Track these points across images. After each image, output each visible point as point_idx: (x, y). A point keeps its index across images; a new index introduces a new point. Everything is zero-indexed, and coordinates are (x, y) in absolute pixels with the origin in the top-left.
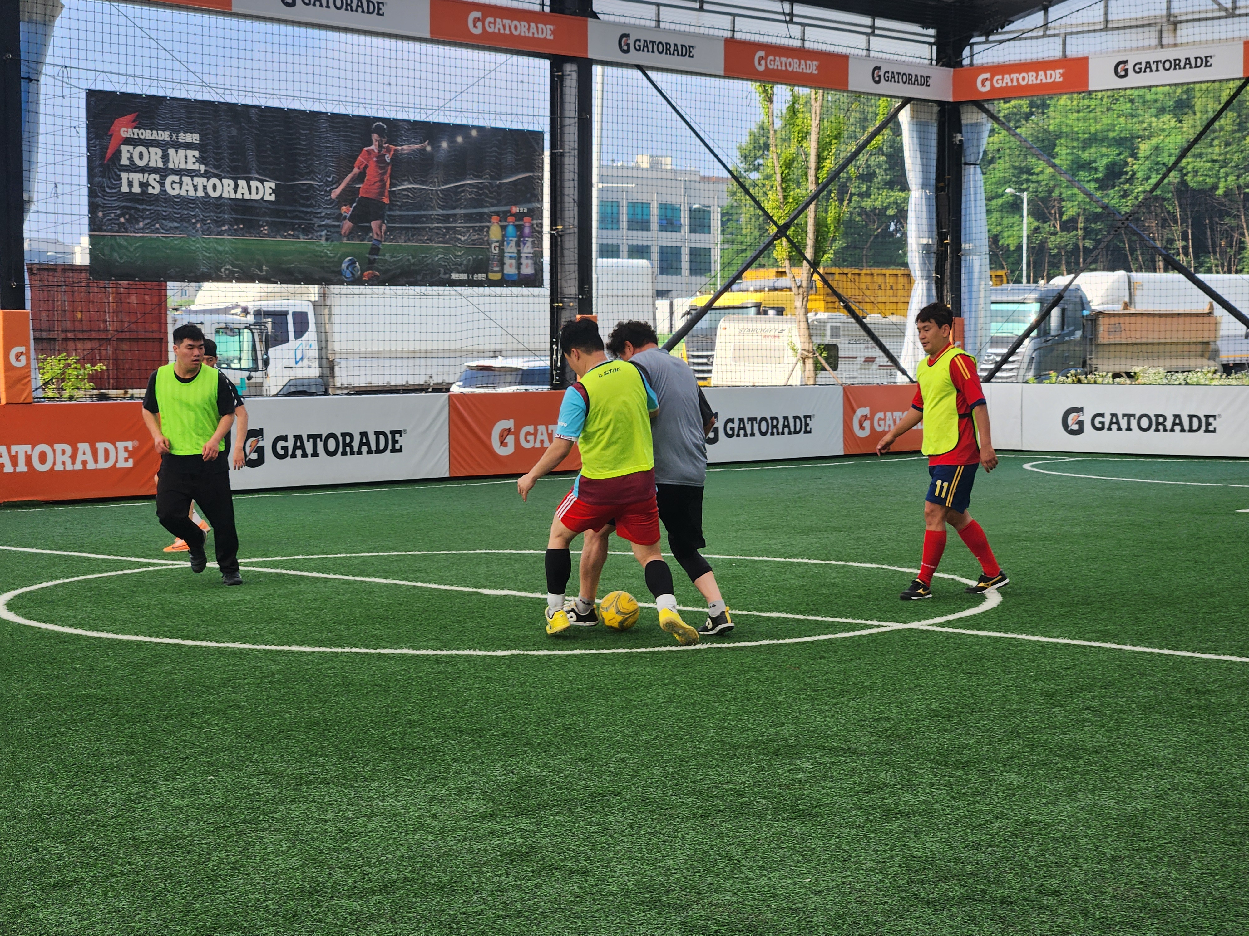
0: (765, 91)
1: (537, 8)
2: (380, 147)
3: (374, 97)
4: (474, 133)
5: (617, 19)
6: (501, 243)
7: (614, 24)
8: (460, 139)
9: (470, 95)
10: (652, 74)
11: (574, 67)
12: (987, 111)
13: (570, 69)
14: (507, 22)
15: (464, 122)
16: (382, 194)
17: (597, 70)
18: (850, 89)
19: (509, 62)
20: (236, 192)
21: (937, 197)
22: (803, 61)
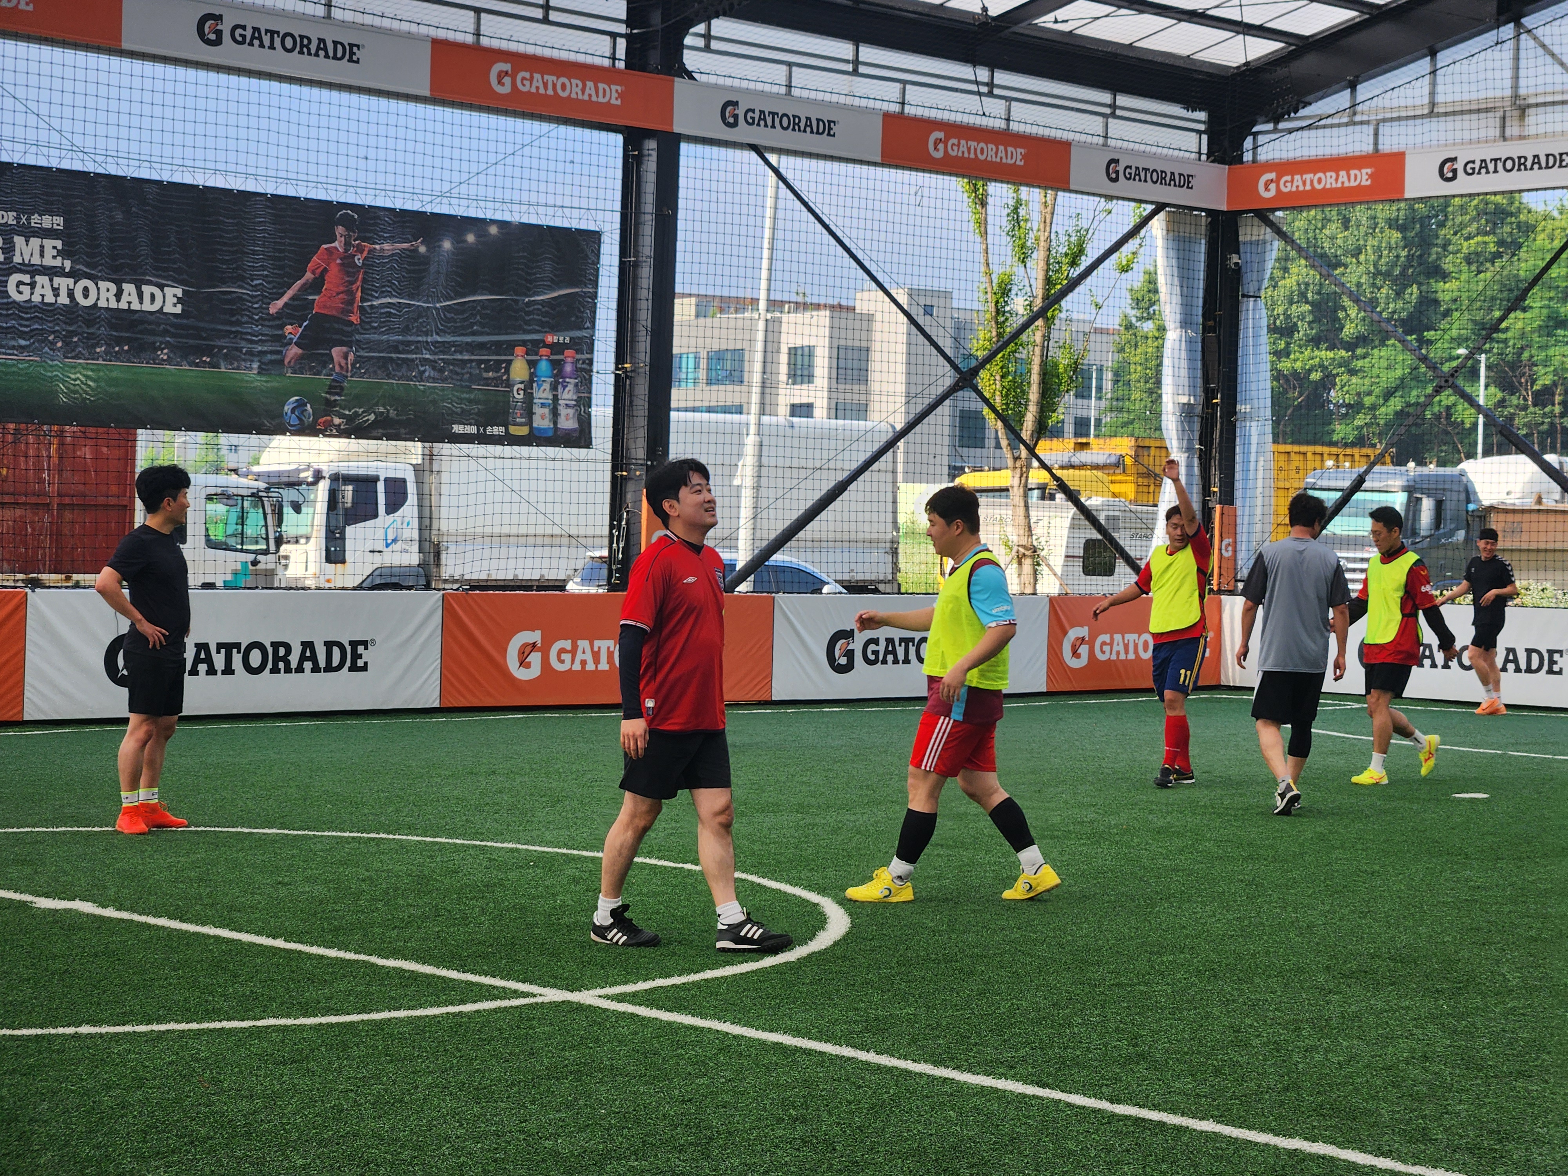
2: (348, 244)
12: (1271, 225)
21: (1203, 340)
22: (1001, 148)
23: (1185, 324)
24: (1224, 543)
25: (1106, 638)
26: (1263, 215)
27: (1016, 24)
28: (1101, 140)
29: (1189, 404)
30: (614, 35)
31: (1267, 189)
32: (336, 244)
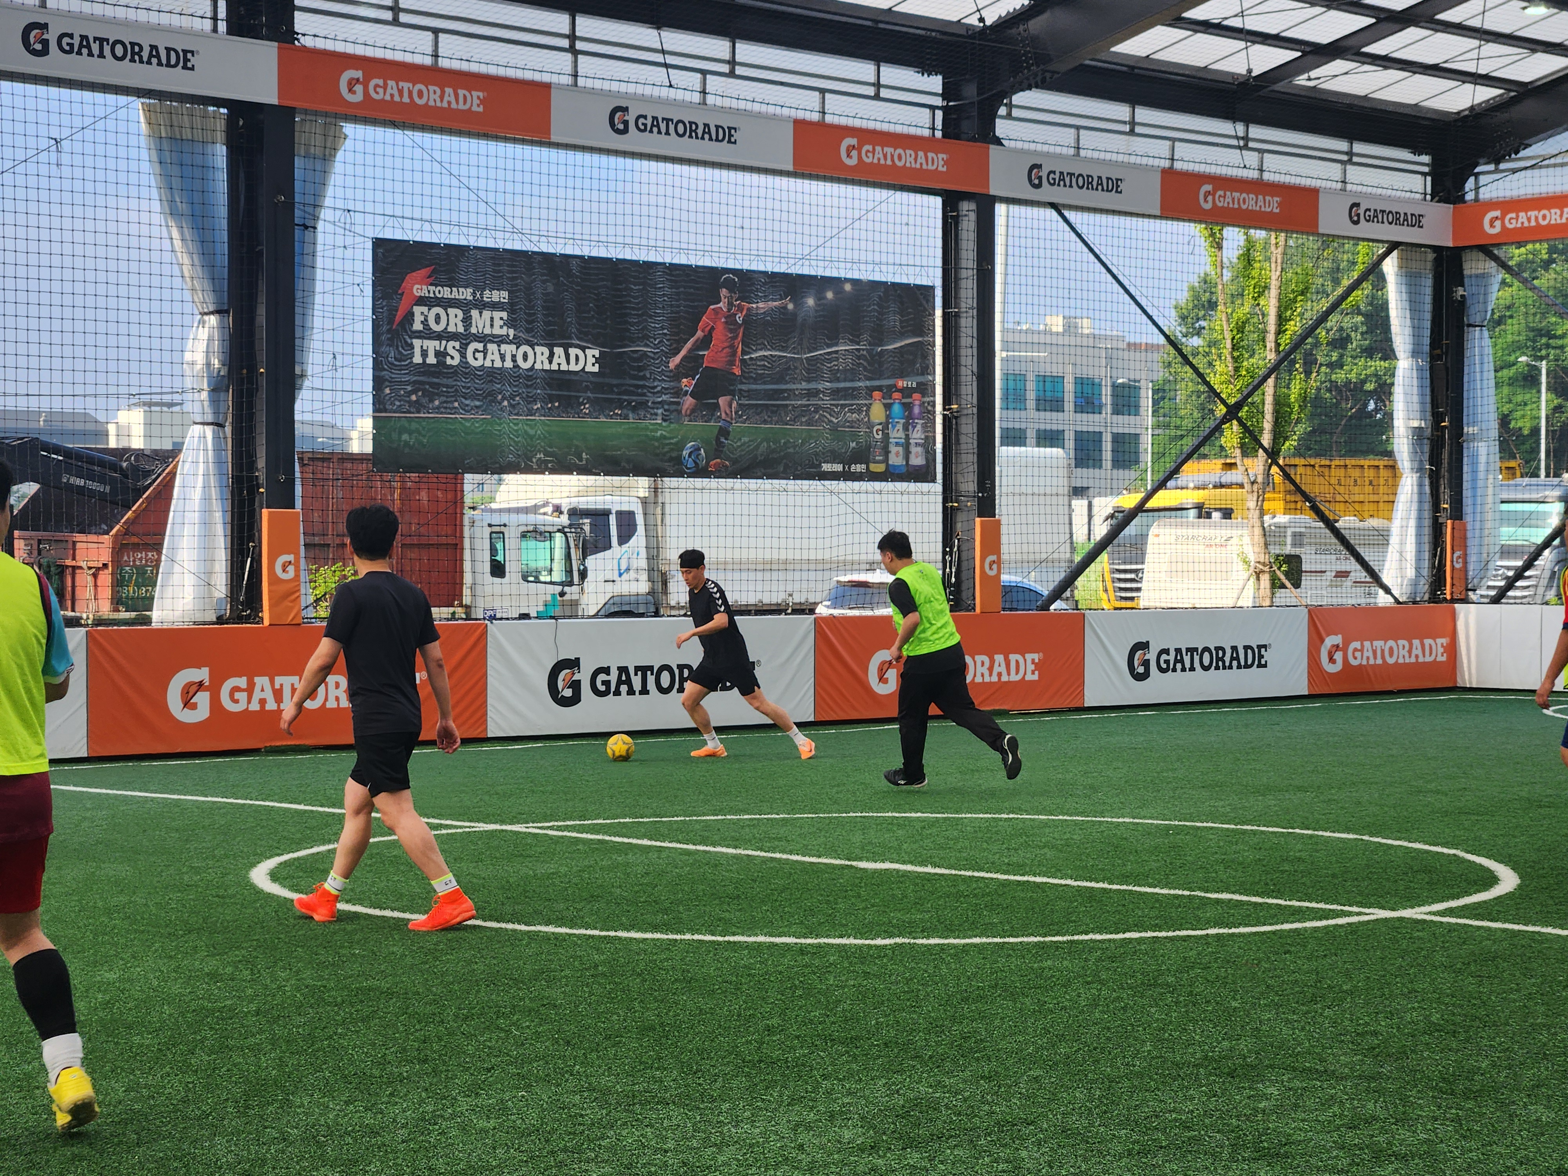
0: (1212, 235)
1: (926, 133)
2: (730, 304)
3: (723, 243)
4: (848, 287)
5: (1026, 146)
6: (885, 426)
7: (1022, 151)
8: (830, 295)
9: (842, 241)
10: (1070, 215)
11: (973, 206)
12: (1496, 259)
13: (967, 208)
14: (889, 150)
15: (835, 274)
16: (732, 363)
17: (1001, 209)
18: (1321, 231)
19: (891, 200)
20: (551, 362)
21: (1431, 368)
22: (1260, 197)
23: (1415, 353)
24: (1455, 555)
25: (1356, 645)
26: (1486, 250)
27: (1275, 83)
28: (1339, 186)
29: (1420, 428)
30: (933, 108)
31: (1492, 225)
32: (721, 305)
